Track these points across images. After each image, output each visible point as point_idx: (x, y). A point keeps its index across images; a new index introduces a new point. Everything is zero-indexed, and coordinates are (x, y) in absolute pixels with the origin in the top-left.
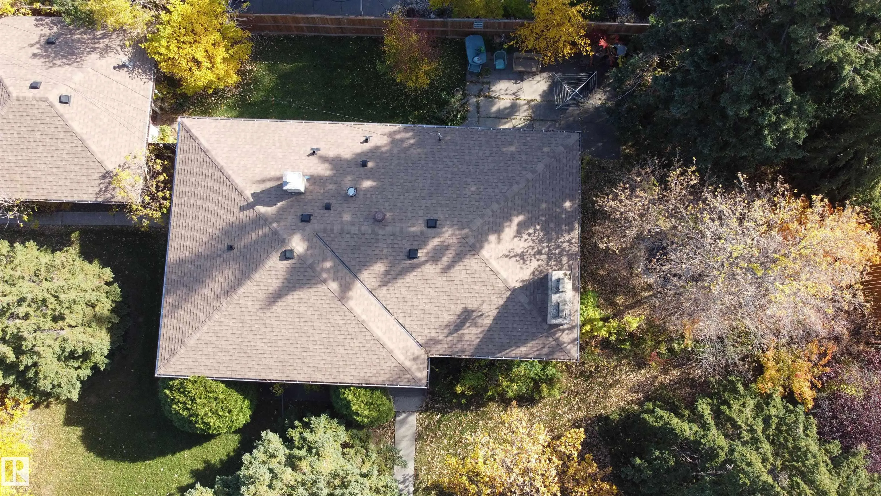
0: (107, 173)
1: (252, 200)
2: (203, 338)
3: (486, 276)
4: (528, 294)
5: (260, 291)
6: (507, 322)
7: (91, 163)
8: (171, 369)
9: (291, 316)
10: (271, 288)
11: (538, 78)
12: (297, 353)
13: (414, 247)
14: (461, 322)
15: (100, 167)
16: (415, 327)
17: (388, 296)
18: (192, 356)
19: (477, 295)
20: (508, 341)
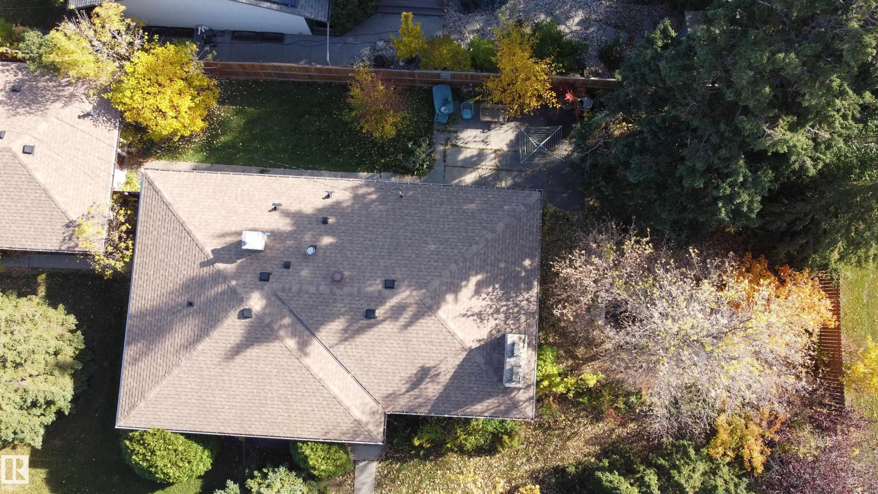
0: (71, 222)
1: (212, 257)
2: (162, 392)
3: (443, 337)
4: (485, 354)
5: (218, 348)
6: (463, 382)
7: (55, 213)
8: (131, 422)
9: (249, 372)
10: (229, 346)
11: (505, 127)
12: (254, 408)
13: (371, 307)
14: (417, 381)
15: (64, 217)
16: (372, 384)
17: (346, 354)
18: (151, 409)
19: (434, 355)
20: (464, 400)
